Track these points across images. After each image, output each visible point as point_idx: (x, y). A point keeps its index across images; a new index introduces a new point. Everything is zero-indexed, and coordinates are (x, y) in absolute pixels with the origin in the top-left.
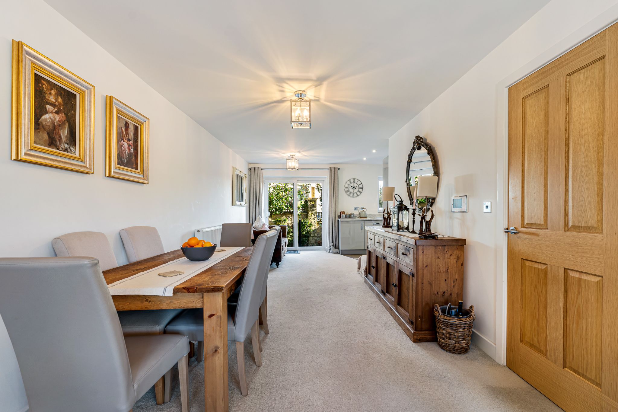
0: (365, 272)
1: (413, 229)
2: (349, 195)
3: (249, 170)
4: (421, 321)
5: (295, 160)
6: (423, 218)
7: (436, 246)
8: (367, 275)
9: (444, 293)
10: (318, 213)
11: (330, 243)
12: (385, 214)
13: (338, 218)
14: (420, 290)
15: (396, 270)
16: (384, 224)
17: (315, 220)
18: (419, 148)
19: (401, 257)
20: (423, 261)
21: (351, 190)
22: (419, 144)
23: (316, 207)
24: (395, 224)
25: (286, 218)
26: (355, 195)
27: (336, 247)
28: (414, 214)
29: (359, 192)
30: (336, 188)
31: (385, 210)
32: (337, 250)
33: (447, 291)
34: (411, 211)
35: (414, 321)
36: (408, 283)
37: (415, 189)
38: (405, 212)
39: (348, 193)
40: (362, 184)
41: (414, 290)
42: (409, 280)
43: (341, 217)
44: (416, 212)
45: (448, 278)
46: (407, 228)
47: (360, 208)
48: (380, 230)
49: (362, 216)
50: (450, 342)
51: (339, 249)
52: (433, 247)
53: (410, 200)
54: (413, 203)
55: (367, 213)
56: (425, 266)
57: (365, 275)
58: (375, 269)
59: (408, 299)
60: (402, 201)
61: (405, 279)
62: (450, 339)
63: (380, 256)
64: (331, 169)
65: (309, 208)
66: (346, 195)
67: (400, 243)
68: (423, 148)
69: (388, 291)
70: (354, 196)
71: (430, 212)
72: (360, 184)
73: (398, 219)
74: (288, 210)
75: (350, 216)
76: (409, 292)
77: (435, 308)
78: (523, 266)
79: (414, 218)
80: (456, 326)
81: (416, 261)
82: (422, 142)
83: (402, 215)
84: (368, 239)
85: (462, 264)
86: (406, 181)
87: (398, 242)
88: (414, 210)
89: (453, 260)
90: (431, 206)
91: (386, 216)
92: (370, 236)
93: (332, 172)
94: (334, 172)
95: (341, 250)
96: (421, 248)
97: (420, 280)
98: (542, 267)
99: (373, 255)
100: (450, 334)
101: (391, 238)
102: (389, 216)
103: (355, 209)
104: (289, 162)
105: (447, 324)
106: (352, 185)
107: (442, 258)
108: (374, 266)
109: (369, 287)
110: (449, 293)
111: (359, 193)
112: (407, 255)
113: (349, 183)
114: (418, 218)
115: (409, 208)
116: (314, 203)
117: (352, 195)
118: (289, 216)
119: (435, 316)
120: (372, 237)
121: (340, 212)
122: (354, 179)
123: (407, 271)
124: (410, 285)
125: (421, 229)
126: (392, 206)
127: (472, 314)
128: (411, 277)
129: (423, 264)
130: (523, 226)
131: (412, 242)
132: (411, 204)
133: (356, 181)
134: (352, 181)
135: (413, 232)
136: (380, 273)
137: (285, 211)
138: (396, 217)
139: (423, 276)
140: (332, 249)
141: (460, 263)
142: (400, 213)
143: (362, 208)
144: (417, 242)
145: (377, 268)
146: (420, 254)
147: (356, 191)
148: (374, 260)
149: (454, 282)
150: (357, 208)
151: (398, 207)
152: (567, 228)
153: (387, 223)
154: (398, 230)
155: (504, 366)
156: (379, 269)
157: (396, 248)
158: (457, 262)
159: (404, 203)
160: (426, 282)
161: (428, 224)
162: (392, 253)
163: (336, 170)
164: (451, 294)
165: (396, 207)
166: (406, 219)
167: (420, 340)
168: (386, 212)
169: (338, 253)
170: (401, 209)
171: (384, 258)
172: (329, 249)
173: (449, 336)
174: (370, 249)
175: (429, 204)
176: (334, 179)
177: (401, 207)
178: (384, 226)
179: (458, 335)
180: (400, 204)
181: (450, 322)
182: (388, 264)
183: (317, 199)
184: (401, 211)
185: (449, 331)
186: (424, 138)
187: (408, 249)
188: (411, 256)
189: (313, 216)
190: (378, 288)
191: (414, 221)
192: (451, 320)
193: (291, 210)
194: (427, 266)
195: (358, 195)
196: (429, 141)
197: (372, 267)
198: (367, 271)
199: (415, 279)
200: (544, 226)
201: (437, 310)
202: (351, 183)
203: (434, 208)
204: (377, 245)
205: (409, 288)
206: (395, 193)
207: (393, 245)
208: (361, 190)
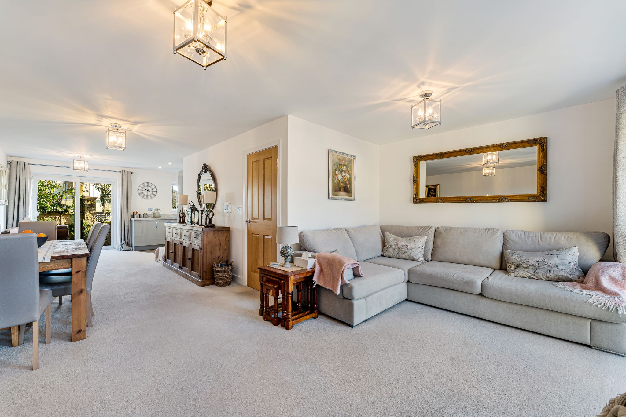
0: (163, 258)
1: (202, 223)
2: (143, 197)
3: (7, 163)
4: (206, 275)
5: (84, 162)
6: (208, 216)
7: (214, 231)
8: (165, 260)
9: (219, 257)
10: (98, 213)
11: (122, 242)
12: (181, 214)
13: (131, 218)
14: (205, 257)
15: (190, 249)
16: (180, 221)
17: (93, 220)
18: (206, 172)
19: (193, 240)
20: (207, 240)
21: (145, 193)
22: (205, 169)
23: (95, 207)
24: (189, 220)
25: (52, 219)
26: (149, 197)
27: (129, 244)
28: (202, 214)
29: (153, 194)
30: (129, 190)
31: (180, 211)
32: (130, 248)
33: (221, 255)
34: (200, 212)
35: (201, 275)
36: (198, 255)
37: (203, 198)
38: (196, 212)
39: (142, 195)
40: (156, 187)
41: (202, 257)
42: (198, 253)
43: (133, 217)
44: (203, 212)
45: (221, 249)
46: (198, 223)
47: (154, 209)
48: (176, 225)
49: (156, 216)
50: (221, 281)
51: (131, 246)
52: (213, 232)
53: (200, 205)
54: (201, 206)
55: (161, 213)
56: (208, 243)
57: (164, 261)
58: (173, 253)
59: (198, 265)
60: (194, 205)
61: (196, 253)
62: (221, 279)
63: (177, 243)
64: (123, 172)
65: (86, 208)
66: (140, 198)
67: (193, 231)
68: (208, 172)
69: (184, 265)
70: (147, 198)
71: (212, 213)
72: (154, 188)
73: (191, 217)
74: (55, 210)
75: (144, 215)
76: (198, 260)
77: (214, 265)
78: (252, 236)
79: (202, 216)
80: (224, 271)
81: (203, 240)
82: (208, 168)
83: (194, 215)
84: (167, 232)
85: (228, 241)
86: (197, 192)
87: (191, 231)
88: (202, 211)
89: (223, 239)
90: (213, 209)
91: (181, 215)
92: (168, 230)
93: (125, 175)
94: (126, 175)
95: (135, 247)
96: (205, 233)
97: (205, 251)
98: (258, 236)
99: (172, 244)
100: (221, 276)
101: (186, 229)
102: (184, 215)
103: (149, 210)
104: (76, 162)
105: (219, 272)
106: (146, 188)
107: (217, 238)
108: (172, 251)
109: (168, 268)
110: (222, 256)
111: (153, 196)
112: (197, 238)
113: (142, 186)
114: (204, 216)
115: (198, 210)
116: (93, 203)
117: (145, 197)
118: (55, 217)
119: (213, 269)
120: (170, 230)
121: (133, 213)
122: (148, 183)
123: (197, 247)
124: (199, 256)
125: (206, 223)
126: (187, 208)
127: (232, 265)
128: (200, 250)
129: (207, 242)
130: (252, 219)
131: (201, 229)
132: (200, 207)
133: (150, 185)
134: (146, 184)
135: (201, 225)
136: (177, 255)
137: (50, 211)
138: (190, 216)
139: (207, 249)
140: (124, 247)
141: (227, 240)
142: (193, 213)
143: (157, 209)
144: (203, 229)
145: (175, 253)
146: (205, 236)
147: (149, 193)
148: (172, 247)
149: (224, 250)
150: (151, 209)
151: (191, 209)
152: (264, 219)
153: (182, 220)
154: (192, 224)
155: (246, 286)
156: (177, 253)
157: (191, 235)
158: (226, 239)
159: (195, 207)
160: (208, 252)
161: (211, 219)
162: (187, 239)
163: (129, 174)
164: (222, 257)
165: (190, 209)
166: (197, 217)
167: (205, 285)
168: (181, 212)
169: (131, 250)
170: (193, 210)
171: (181, 243)
172: (120, 247)
173: (221, 278)
174: (168, 240)
175: (212, 207)
176: (127, 182)
177: (193, 209)
178: (180, 222)
179: (225, 276)
180: (193, 207)
181: (221, 270)
182: (184, 247)
183: (96, 198)
184: (193, 212)
185: (221, 275)
186: (209, 166)
187: (198, 235)
188: (200, 238)
189: (92, 216)
190: (175, 266)
191: (202, 218)
192: (221, 269)
193: (60, 209)
194: (209, 243)
195: (152, 198)
196: (212, 168)
197: (171, 252)
198: (165, 257)
199: (202, 251)
200: (258, 218)
201: (215, 266)
202: (145, 186)
203: (214, 211)
204: (175, 235)
205: (198, 258)
206: (189, 199)
207: (187, 233)
208: (155, 193)
